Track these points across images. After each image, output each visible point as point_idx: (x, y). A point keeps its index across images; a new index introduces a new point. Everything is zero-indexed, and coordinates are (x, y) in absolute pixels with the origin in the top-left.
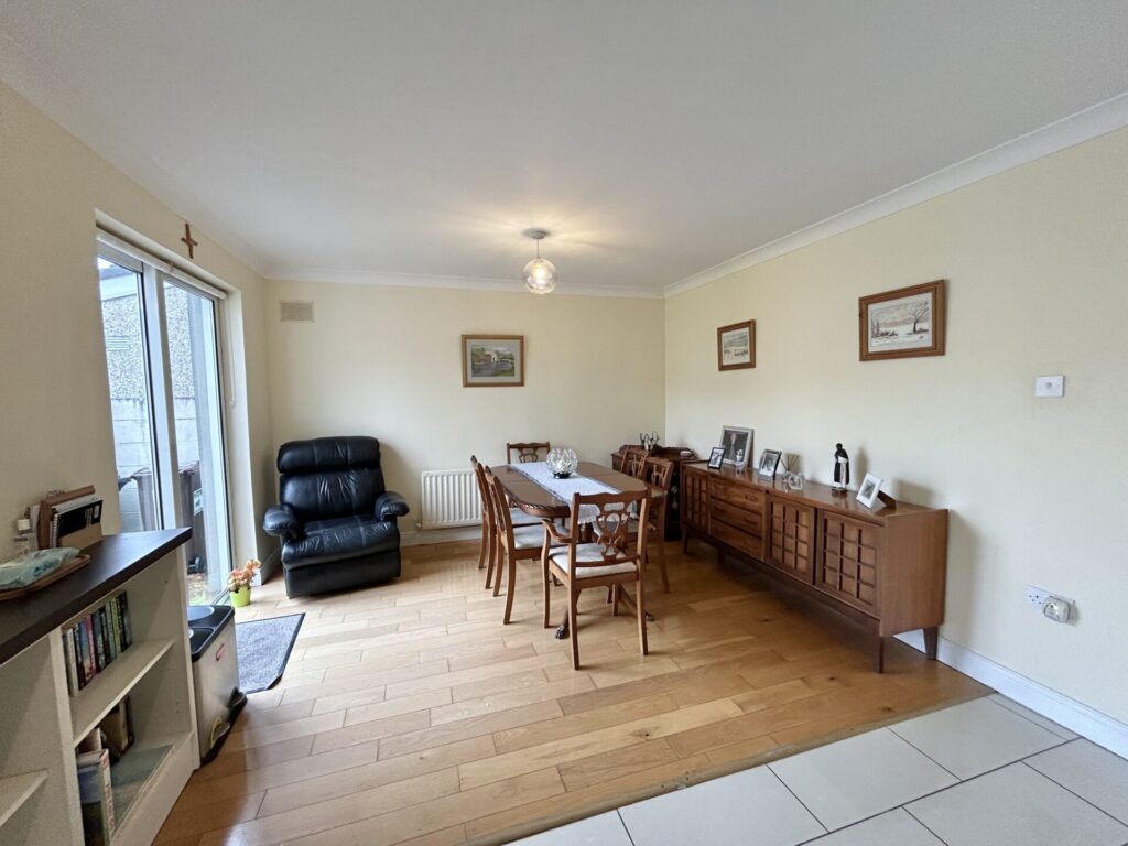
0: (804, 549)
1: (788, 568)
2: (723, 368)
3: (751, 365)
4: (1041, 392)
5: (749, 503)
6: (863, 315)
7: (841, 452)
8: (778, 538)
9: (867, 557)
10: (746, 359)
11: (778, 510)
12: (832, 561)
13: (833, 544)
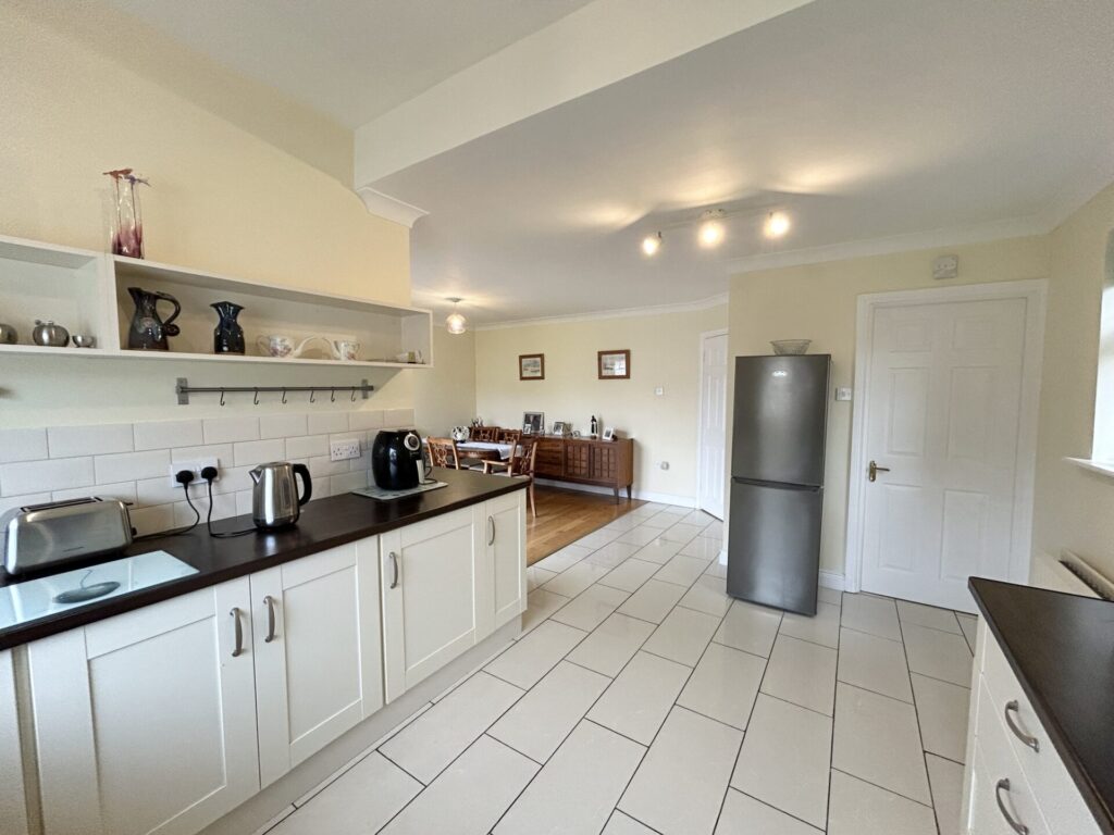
0: (584, 464)
1: (577, 475)
2: (522, 378)
3: (542, 378)
4: (658, 393)
5: (554, 448)
6: (600, 359)
7: (594, 420)
8: (570, 463)
9: (612, 460)
10: (539, 374)
11: (570, 449)
12: (597, 466)
13: (597, 458)
